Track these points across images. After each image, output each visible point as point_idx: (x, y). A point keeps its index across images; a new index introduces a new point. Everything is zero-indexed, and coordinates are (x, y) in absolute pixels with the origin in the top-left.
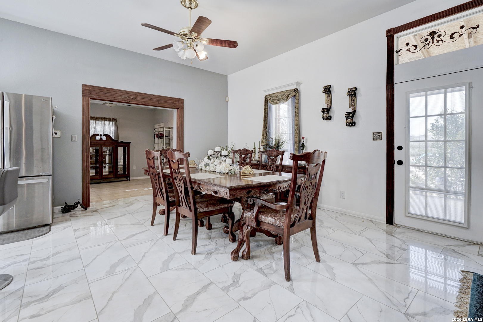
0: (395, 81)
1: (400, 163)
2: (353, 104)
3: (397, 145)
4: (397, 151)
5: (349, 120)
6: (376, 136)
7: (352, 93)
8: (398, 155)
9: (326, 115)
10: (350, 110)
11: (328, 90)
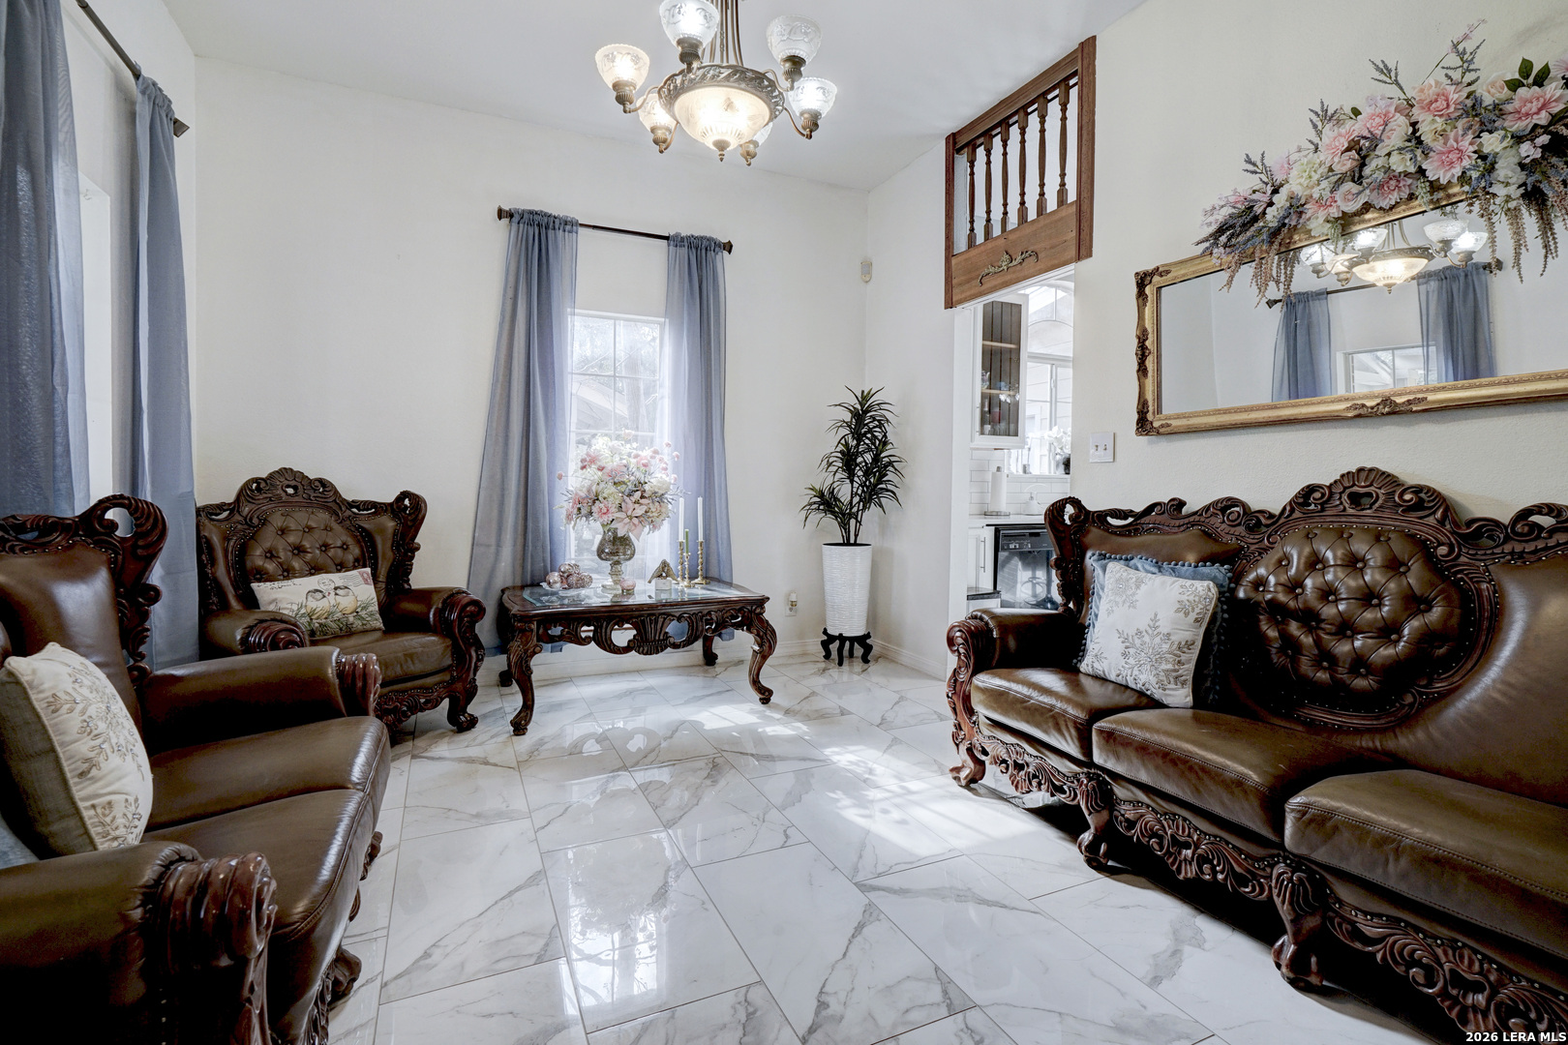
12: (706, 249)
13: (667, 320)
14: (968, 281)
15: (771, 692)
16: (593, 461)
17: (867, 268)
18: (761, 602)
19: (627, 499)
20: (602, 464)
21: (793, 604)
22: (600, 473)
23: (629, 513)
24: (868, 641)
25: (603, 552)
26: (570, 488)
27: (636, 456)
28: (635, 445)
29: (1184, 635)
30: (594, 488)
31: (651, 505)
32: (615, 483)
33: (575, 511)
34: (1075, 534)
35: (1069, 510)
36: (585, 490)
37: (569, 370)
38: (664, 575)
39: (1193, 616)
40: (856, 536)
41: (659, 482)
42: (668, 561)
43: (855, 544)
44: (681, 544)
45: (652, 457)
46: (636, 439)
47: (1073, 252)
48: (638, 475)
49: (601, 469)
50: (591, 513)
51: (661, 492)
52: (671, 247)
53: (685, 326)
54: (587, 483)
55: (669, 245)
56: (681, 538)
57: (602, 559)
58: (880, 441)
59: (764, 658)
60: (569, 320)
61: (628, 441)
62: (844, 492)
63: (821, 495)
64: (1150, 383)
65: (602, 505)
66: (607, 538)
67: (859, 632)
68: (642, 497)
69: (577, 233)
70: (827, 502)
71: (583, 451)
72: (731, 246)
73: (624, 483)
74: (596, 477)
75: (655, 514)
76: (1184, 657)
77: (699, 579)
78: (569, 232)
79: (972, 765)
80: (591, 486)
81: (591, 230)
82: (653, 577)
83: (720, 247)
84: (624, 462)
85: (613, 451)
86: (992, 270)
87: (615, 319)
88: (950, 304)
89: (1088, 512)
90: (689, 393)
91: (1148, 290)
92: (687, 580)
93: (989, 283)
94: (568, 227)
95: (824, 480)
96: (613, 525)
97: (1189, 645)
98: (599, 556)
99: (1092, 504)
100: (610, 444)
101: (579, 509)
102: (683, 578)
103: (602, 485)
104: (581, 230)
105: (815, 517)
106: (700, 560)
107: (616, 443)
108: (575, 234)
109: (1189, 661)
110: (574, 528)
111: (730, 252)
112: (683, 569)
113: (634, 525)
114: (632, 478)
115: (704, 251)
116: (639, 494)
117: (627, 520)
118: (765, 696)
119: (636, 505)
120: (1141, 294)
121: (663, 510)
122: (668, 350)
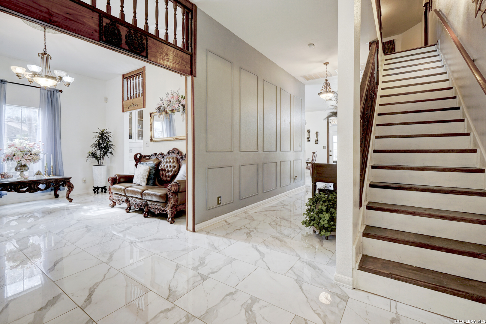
0: (330, 131)
1: (331, 155)
2: (317, 137)
3: (330, 150)
4: (330, 152)
5: (316, 142)
6: (324, 147)
7: (317, 133)
8: (330, 153)
9: (308, 139)
10: (317, 139)
11: (309, 131)
12: (54, 91)
13: (40, 109)
14: (126, 107)
15: (72, 200)
16: (13, 145)
17: (106, 99)
18: (69, 179)
19: (25, 155)
20: (16, 146)
21: (84, 181)
22: (16, 149)
23: (26, 159)
24: (106, 188)
25: (17, 169)
26: (4, 153)
27: (28, 144)
28: (29, 141)
29: (145, 174)
30: (13, 153)
31: (34, 157)
32: (21, 151)
33: (7, 158)
34: (139, 160)
35: (138, 156)
36: (10, 153)
37: (4, 120)
38: (39, 174)
39: (146, 171)
40: (102, 163)
41: (36, 151)
42: (40, 170)
43: (102, 165)
44: (45, 166)
45: (34, 145)
46: (29, 139)
47: (142, 106)
48: (29, 149)
49: (16, 148)
50: (12, 159)
51: (37, 153)
52: (41, 90)
53: (47, 111)
54: (11, 151)
55: (40, 90)
56: (45, 165)
57: (17, 171)
58: (107, 141)
59: (70, 192)
60: (3, 107)
61: (26, 140)
62: (98, 153)
63: (92, 153)
64: (152, 132)
65: (16, 157)
66: (18, 165)
67: (103, 186)
68: (31, 155)
69: (6, 84)
70: (94, 155)
71: (10, 142)
72: (62, 91)
73: (24, 151)
74: (14, 150)
75: (35, 159)
76: (144, 178)
77: (52, 175)
78: (3, 83)
79: (113, 203)
80: (12, 152)
81: (12, 84)
82: (35, 175)
83: (58, 91)
84: (25, 146)
85: (20, 143)
86: (130, 106)
87: (21, 107)
88: (123, 112)
89: (142, 156)
90: (48, 128)
91: (152, 116)
92: (47, 175)
93: (130, 109)
94: (2, 82)
95: (93, 150)
96: (21, 162)
97: (145, 176)
98: (16, 170)
99: (143, 154)
100: (19, 141)
101: (8, 158)
102: (46, 175)
103: (16, 152)
104: (7, 83)
105: (90, 159)
106: (52, 170)
107: (22, 141)
108: (5, 84)
109: (145, 178)
110: (6, 163)
111: (62, 93)
112: (46, 173)
113: (28, 161)
114: (27, 150)
115: (53, 92)
116: (30, 154)
117: (25, 160)
118: (71, 200)
119: (28, 157)
120: (151, 116)
121: (38, 158)
122: (41, 116)
